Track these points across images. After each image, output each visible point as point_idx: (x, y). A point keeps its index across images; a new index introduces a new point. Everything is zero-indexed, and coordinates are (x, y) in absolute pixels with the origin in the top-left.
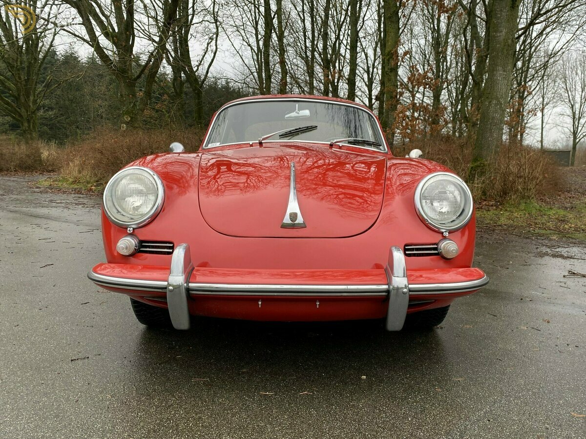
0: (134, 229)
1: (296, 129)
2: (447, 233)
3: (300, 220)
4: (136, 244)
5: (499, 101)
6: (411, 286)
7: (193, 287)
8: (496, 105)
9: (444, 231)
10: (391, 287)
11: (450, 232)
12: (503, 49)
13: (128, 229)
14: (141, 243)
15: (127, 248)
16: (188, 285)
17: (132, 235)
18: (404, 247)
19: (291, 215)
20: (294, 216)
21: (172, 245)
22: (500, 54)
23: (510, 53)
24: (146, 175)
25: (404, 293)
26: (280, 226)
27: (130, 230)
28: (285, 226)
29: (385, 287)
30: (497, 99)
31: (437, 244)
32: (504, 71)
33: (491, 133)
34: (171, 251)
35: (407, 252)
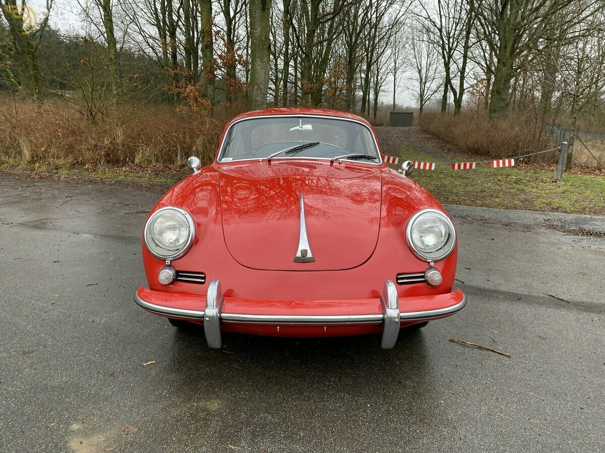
0: (171, 261)
1: (301, 146)
2: (433, 263)
3: (309, 255)
4: (173, 274)
6: (402, 314)
7: (225, 317)
9: (430, 261)
10: (386, 316)
11: (435, 262)
13: (167, 261)
14: (178, 273)
15: (167, 279)
16: (220, 315)
17: (170, 266)
18: (397, 277)
19: (302, 251)
20: (304, 252)
21: (204, 276)
24: (179, 214)
25: (396, 322)
26: (293, 260)
27: (168, 262)
28: (297, 260)
29: (381, 316)
31: (424, 272)
34: (204, 281)
35: (399, 281)
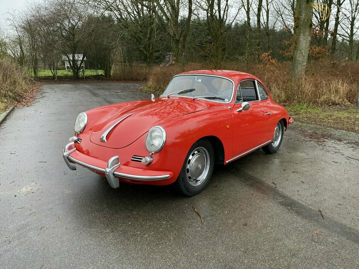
1: (185, 91)
3: (104, 139)
5: (301, 51)
8: (300, 53)
12: (303, 24)
14: (78, 139)
16: (68, 156)
17: (77, 136)
20: (102, 137)
21: (81, 141)
22: (302, 27)
23: (307, 26)
27: (77, 134)
28: (101, 140)
30: (300, 50)
32: (304, 36)
33: (297, 68)
34: (80, 143)
35: (132, 159)
